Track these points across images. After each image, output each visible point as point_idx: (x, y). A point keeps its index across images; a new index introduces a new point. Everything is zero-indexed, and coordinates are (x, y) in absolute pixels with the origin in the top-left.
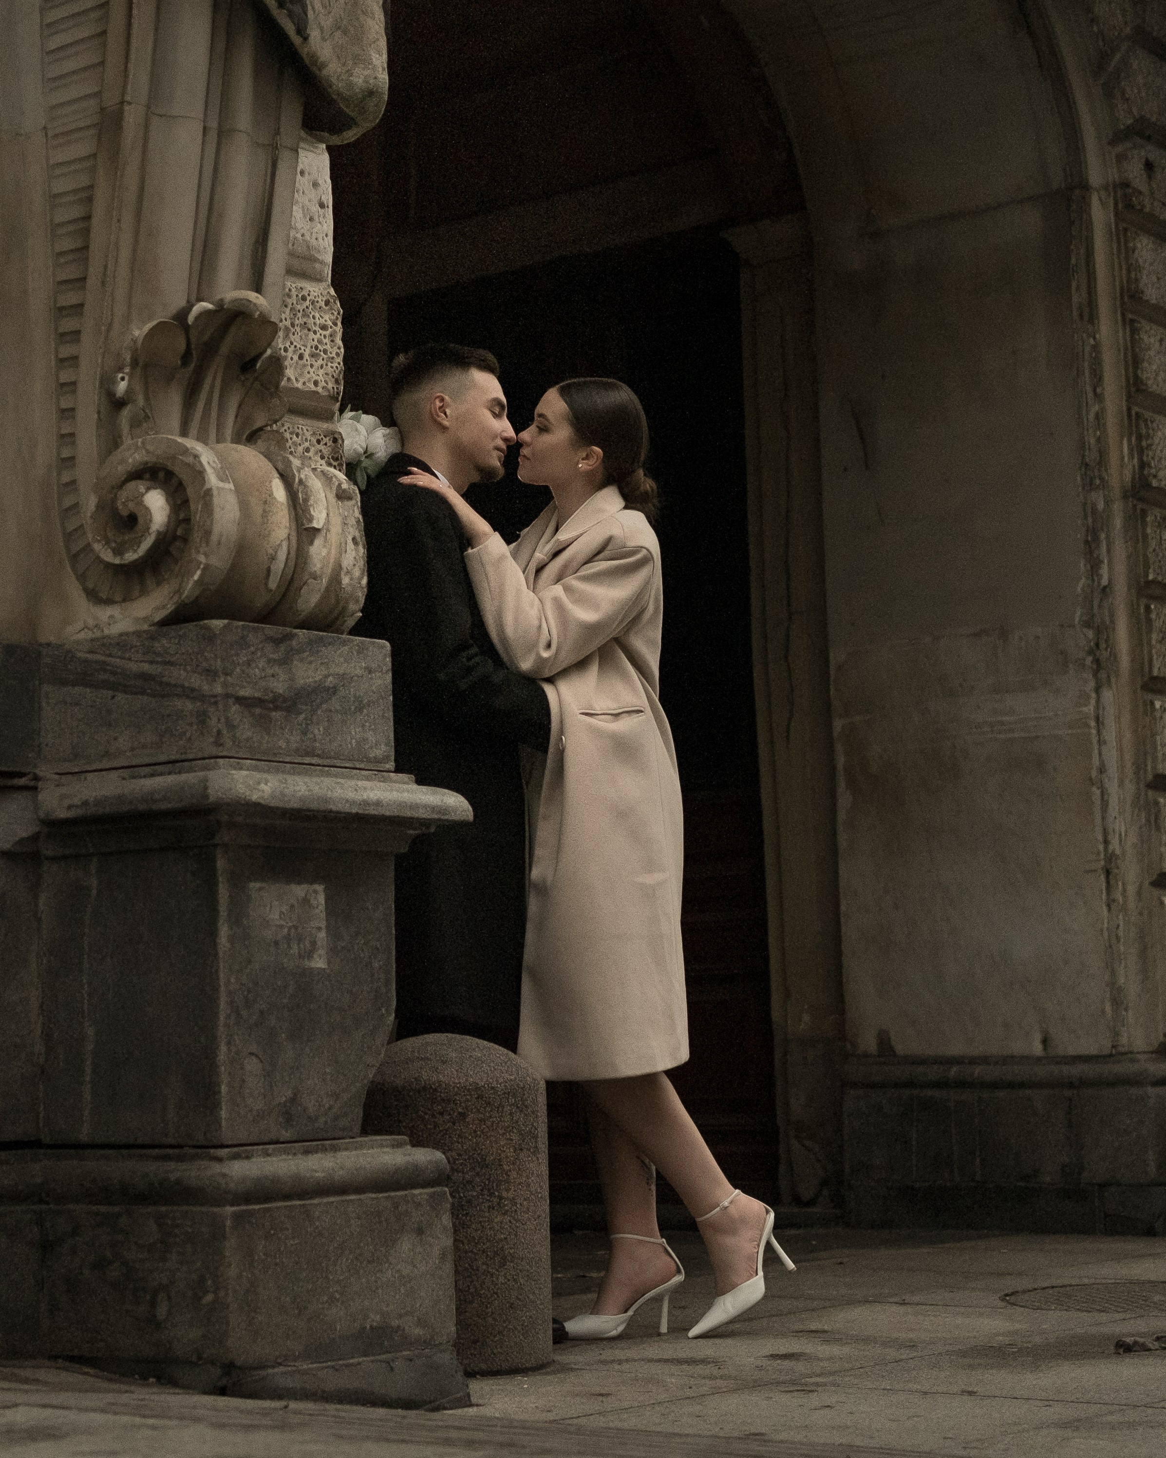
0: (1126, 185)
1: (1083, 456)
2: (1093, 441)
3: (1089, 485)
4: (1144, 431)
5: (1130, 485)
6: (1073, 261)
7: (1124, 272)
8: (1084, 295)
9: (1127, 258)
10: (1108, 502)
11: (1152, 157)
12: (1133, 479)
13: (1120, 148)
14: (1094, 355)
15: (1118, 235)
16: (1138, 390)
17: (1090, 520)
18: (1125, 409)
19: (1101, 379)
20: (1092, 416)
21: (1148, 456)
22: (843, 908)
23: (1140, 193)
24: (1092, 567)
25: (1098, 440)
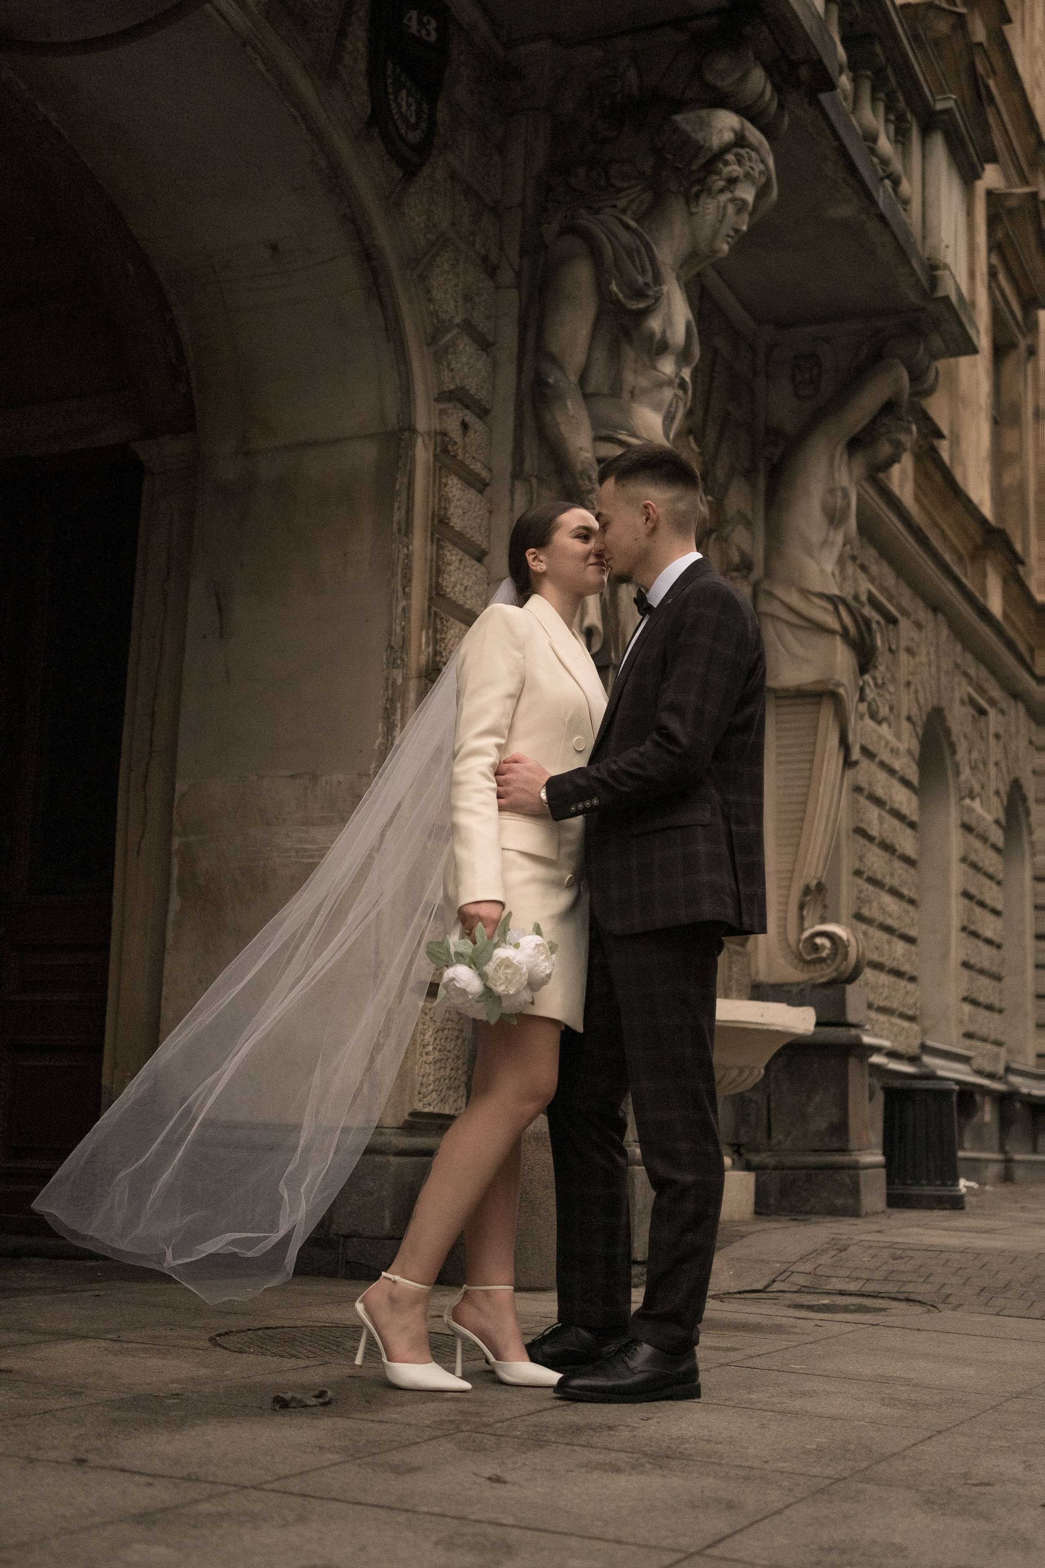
0: (445, 434)
1: (390, 640)
2: (398, 629)
3: (392, 664)
4: (439, 626)
5: (424, 667)
6: (397, 487)
7: (436, 501)
8: (403, 513)
9: (440, 490)
10: (406, 678)
11: (467, 419)
12: (428, 662)
13: (444, 406)
14: (406, 561)
15: (435, 470)
16: (438, 594)
17: (390, 693)
18: (426, 608)
19: (410, 581)
20: (399, 610)
21: (440, 646)
22: (164, 993)
23: (455, 443)
24: (388, 729)
25: (403, 629)
